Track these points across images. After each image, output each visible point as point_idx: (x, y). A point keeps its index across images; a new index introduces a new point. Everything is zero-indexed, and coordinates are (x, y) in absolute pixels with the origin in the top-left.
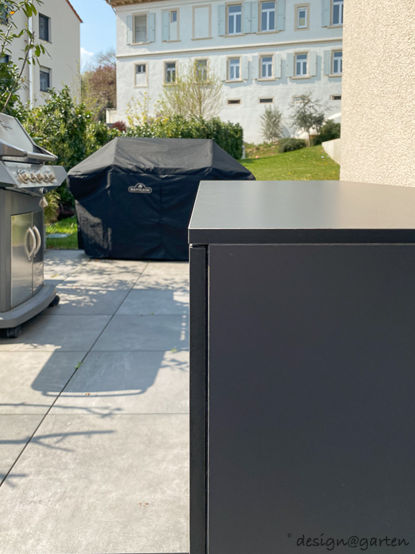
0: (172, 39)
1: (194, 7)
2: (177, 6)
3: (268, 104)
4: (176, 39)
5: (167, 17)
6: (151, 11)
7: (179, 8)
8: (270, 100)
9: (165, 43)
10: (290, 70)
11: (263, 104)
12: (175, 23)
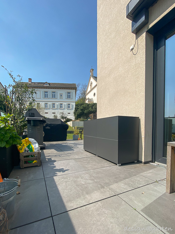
3: (54, 114)
8: (55, 113)
10: (59, 107)
11: (53, 114)
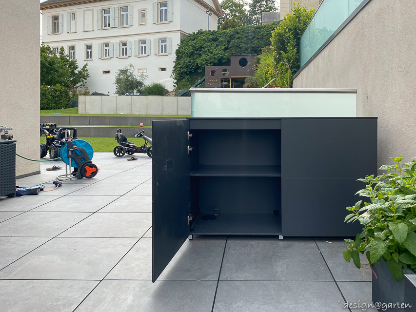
0: (72, 31)
1: (84, 11)
2: (75, 10)
4: (74, 31)
5: (70, 17)
6: (61, 13)
7: (76, 11)
9: (69, 34)
12: (74, 21)
